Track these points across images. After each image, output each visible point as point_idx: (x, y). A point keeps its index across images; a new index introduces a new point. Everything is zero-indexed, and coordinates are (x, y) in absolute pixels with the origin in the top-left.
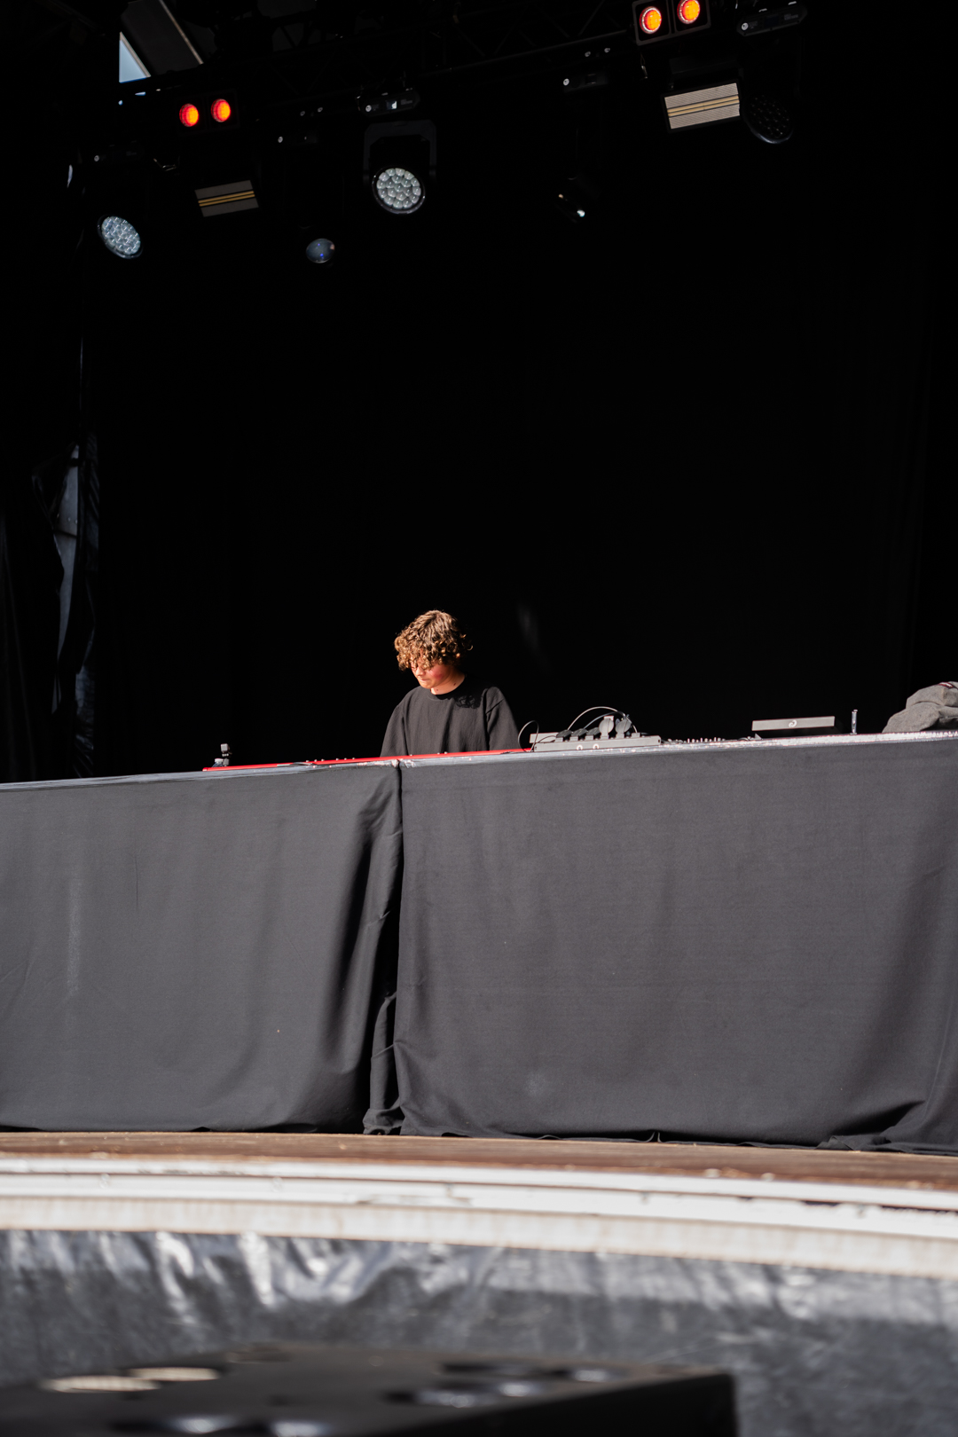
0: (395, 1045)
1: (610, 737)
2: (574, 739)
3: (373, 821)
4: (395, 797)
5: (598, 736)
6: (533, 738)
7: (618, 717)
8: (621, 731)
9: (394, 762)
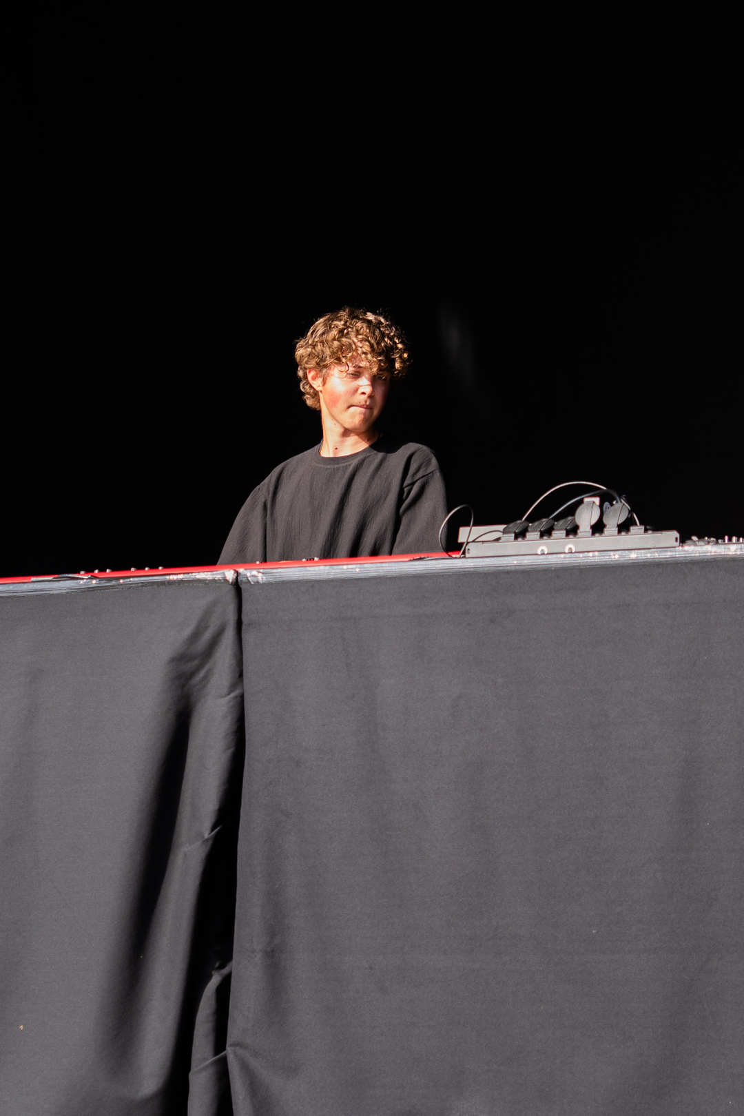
0: (229, 1051)
1: (593, 533)
2: (533, 535)
3: (193, 674)
4: (230, 633)
5: (573, 531)
6: (464, 534)
7: (606, 499)
8: (612, 522)
9: (230, 575)
